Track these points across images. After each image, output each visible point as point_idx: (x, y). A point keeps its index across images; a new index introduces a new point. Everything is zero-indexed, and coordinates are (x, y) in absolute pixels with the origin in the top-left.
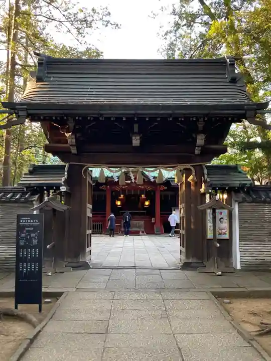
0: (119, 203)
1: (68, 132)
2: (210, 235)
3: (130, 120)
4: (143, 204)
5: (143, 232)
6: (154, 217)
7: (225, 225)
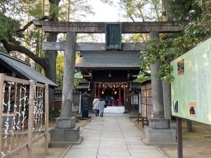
0: (103, 92)
1: (90, 73)
2: (132, 104)
3: (108, 70)
4: (114, 93)
5: (113, 105)
6: (118, 98)
7: (137, 100)
